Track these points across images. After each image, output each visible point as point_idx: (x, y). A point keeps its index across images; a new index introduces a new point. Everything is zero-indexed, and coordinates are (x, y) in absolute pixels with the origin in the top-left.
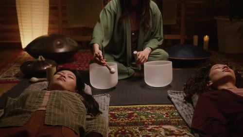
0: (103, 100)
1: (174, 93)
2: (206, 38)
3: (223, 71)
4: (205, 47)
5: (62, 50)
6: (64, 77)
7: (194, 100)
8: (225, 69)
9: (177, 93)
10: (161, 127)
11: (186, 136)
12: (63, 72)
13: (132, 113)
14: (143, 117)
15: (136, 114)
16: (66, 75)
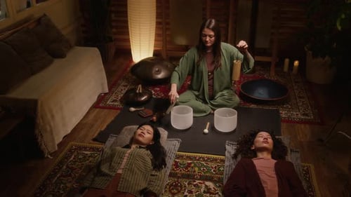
0: (174, 147)
1: (231, 144)
2: (296, 63)
3: (263, 142)
8: (265, 140)
9: (233, 144)
10: (204, 183)
11: (217, 196)
12: (144, 128)
13: (191, 163)
14: (197, 169)
15: (193, 165)
16: (145, 132)
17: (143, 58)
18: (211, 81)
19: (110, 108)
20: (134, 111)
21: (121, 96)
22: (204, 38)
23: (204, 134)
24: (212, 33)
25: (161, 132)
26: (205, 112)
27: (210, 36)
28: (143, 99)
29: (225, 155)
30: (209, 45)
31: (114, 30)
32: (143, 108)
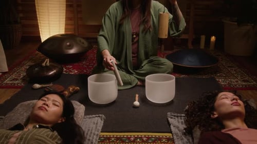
0: (95, 125)
1: (175, 116)
2: (213, 38)
3: (232, 104)
4: (212, 47)
5: (72, 51)
6: (47, 105)
7: (194, 135)
8: (235, 101)
9: (177, 117)
12: (48, 98)
16: (50, 103)
17: (51, 36)
18: (136, 46)
19: (8, 87)
20: (39, 88)
21: (23, 74)
23: (135, 107)
25: (75, 106)
26: (130, 84)
28: (51, 73)
29: (171, 132)
31: (21, 15)
32: (51, 85)
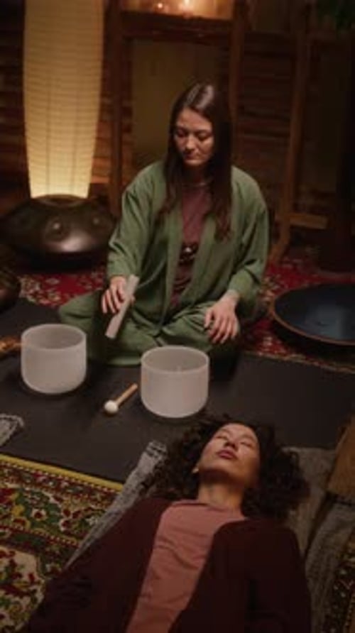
3: (218, 454)
8: (229, 448)
13: (12, 491)
14: (18, 510)
15: (13, 497)
22: (180, 141)
24: (206, 126)
27: (197, 134)
29: (123, 483)
30: (194, 162)
